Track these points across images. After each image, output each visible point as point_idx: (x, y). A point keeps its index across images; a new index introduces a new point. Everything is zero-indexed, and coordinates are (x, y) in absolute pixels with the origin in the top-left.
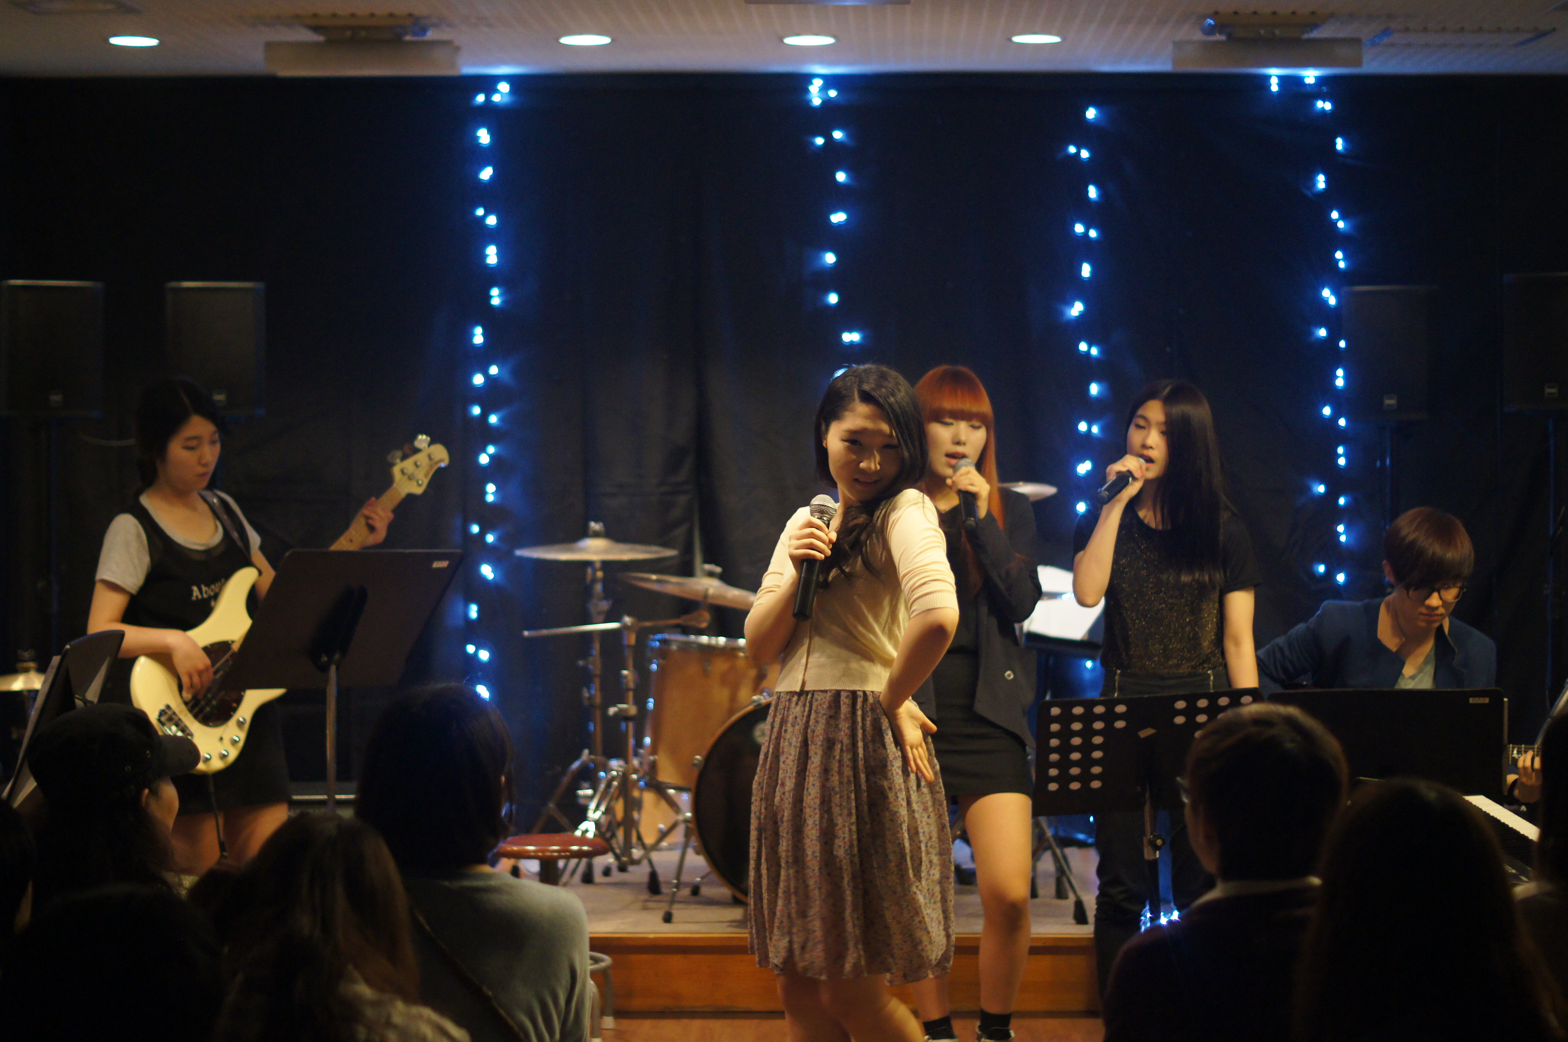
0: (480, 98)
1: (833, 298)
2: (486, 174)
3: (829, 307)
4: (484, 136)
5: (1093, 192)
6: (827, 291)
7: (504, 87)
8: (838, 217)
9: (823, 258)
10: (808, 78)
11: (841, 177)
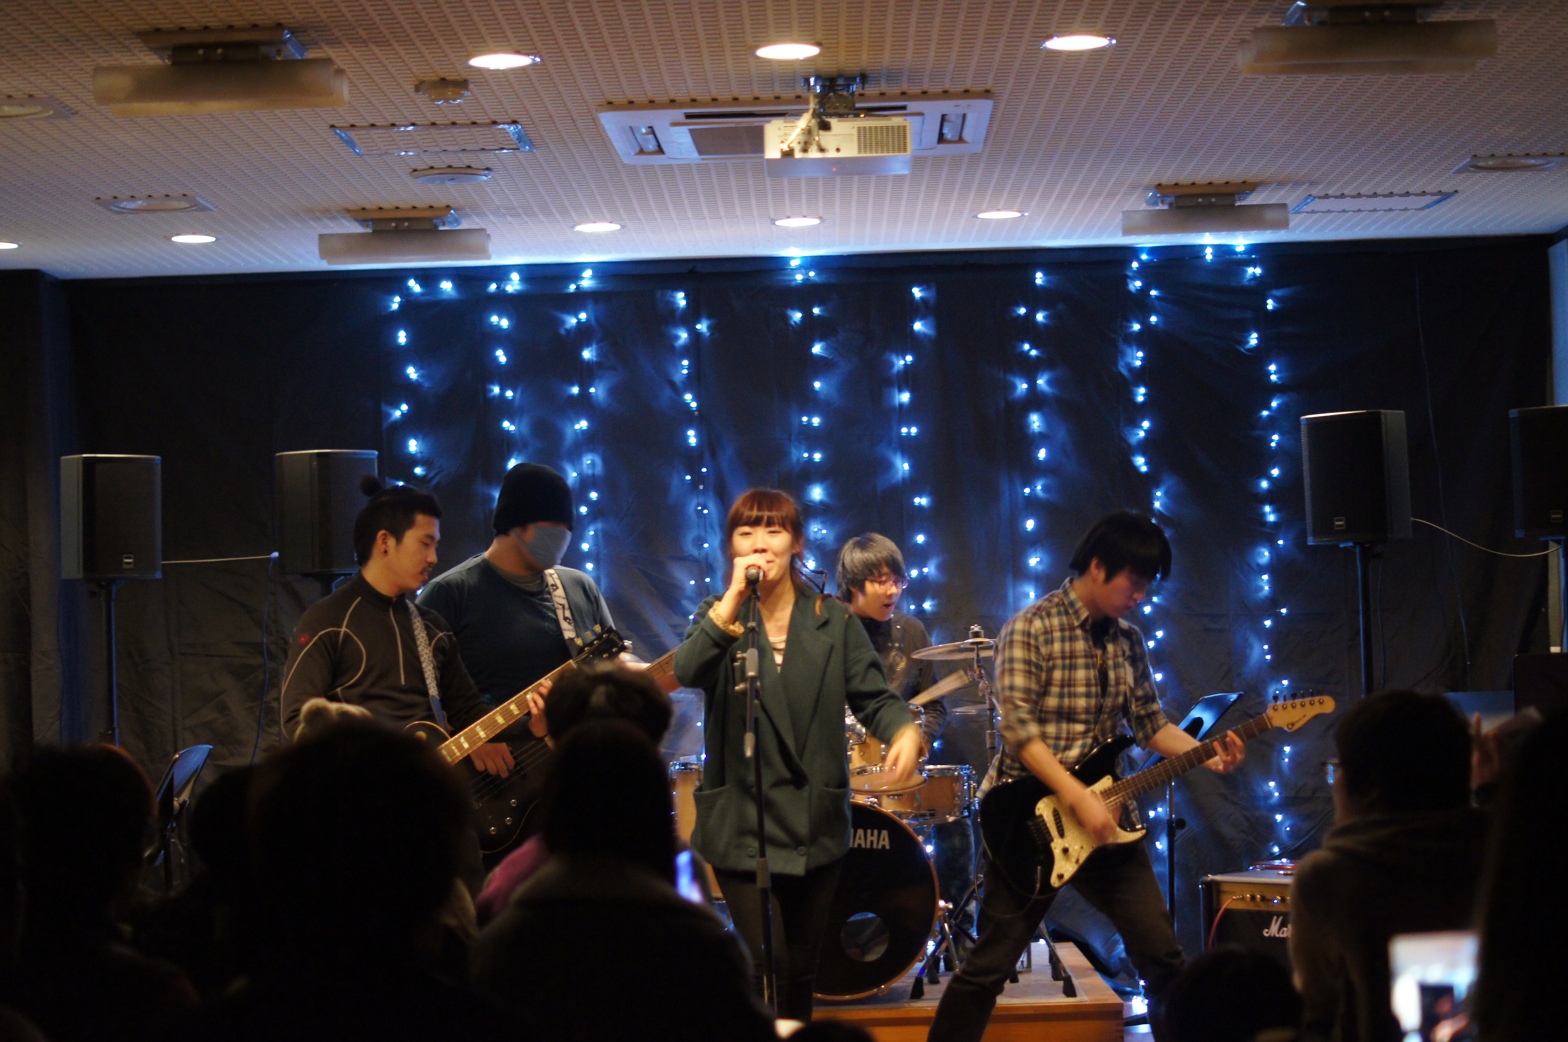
0: (493, 288)
7: (516, 276)
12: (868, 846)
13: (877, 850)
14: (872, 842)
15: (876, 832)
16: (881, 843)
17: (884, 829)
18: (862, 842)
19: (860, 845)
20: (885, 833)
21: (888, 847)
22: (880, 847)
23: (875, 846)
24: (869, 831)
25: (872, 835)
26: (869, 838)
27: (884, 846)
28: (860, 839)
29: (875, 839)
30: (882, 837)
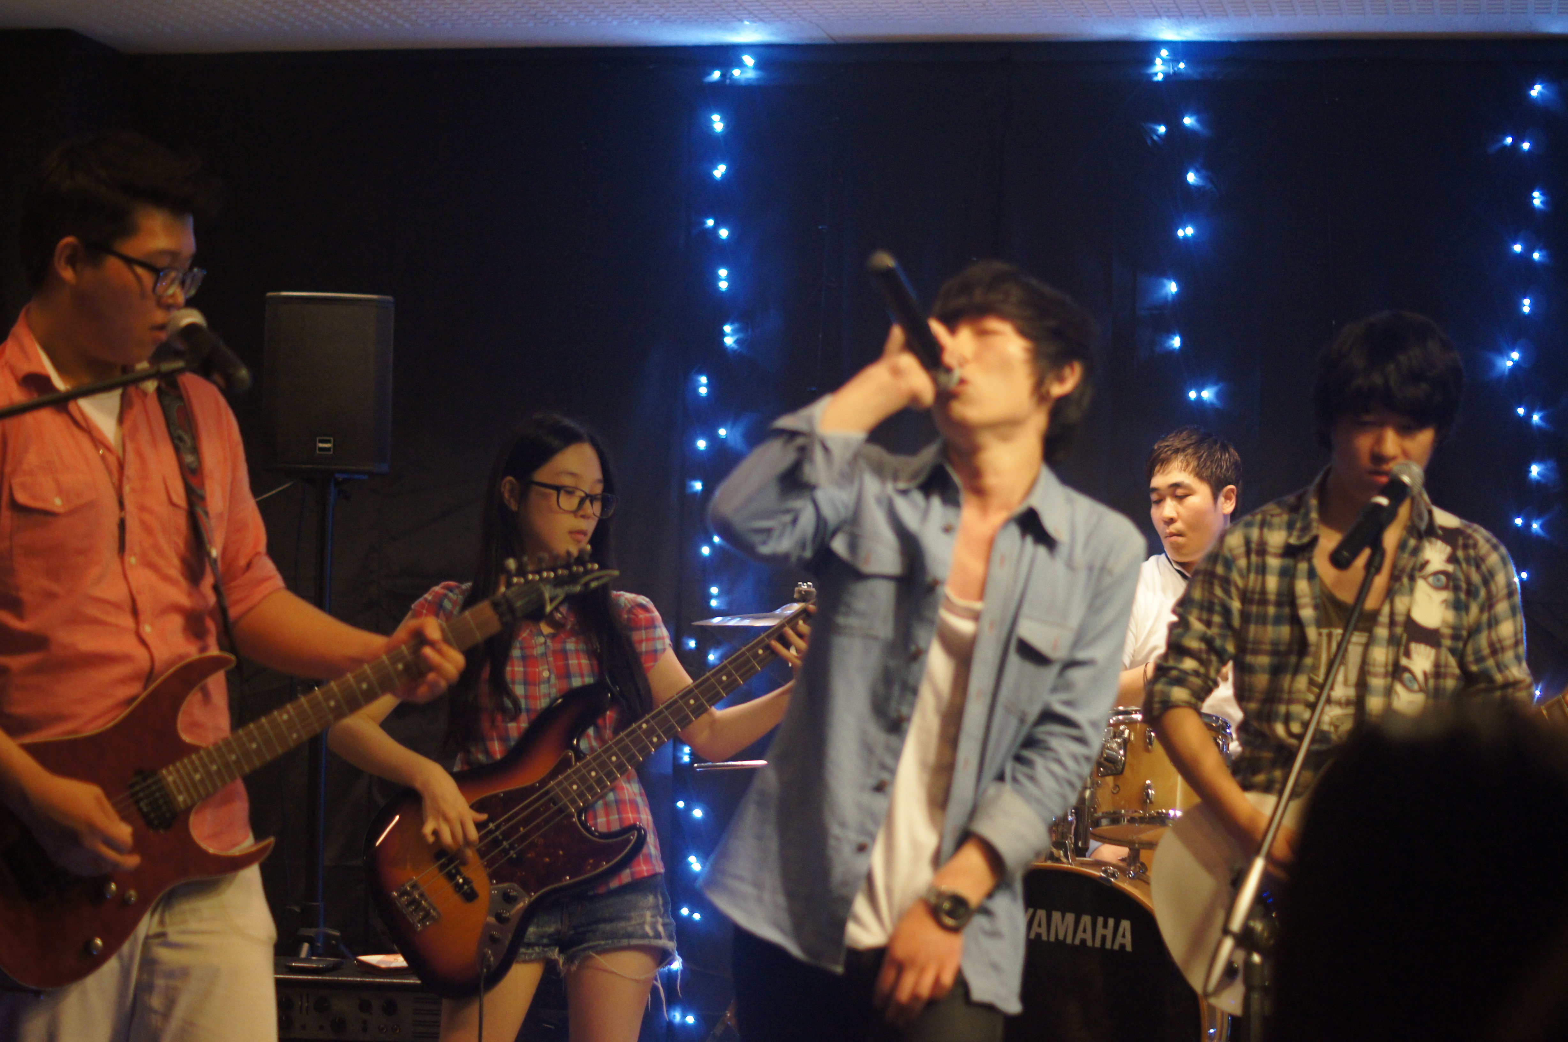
0: (716, 75)
1: (1176, 342)
2: (720, 171)
3: (1172, 352)
4: (718, 124)
5: (1537, 200)
6: (1170, 333)
7: (749, 60)
8: (1187, 232)
9: (1164, 286)
10: (1152, 46)
11: (1191, 178)
12: (1098, 944)
13: (1112, 951)
14: (1104, 938)
15: (1111, 922)
16: (1119, 940)
17: (1126, 918)
18: (1088, 936)
19: (1083, 941)
20: (1126, 925)
21: (1129, 948)
22: (1116, 947)
23: (1108, 945)
24: (1100, 920)
25: (1105, 926)
26: (1100, 931)
27: (1123, 946)
28: (1084, 931)
29: (1109, 933)
30: (1121, 930)
